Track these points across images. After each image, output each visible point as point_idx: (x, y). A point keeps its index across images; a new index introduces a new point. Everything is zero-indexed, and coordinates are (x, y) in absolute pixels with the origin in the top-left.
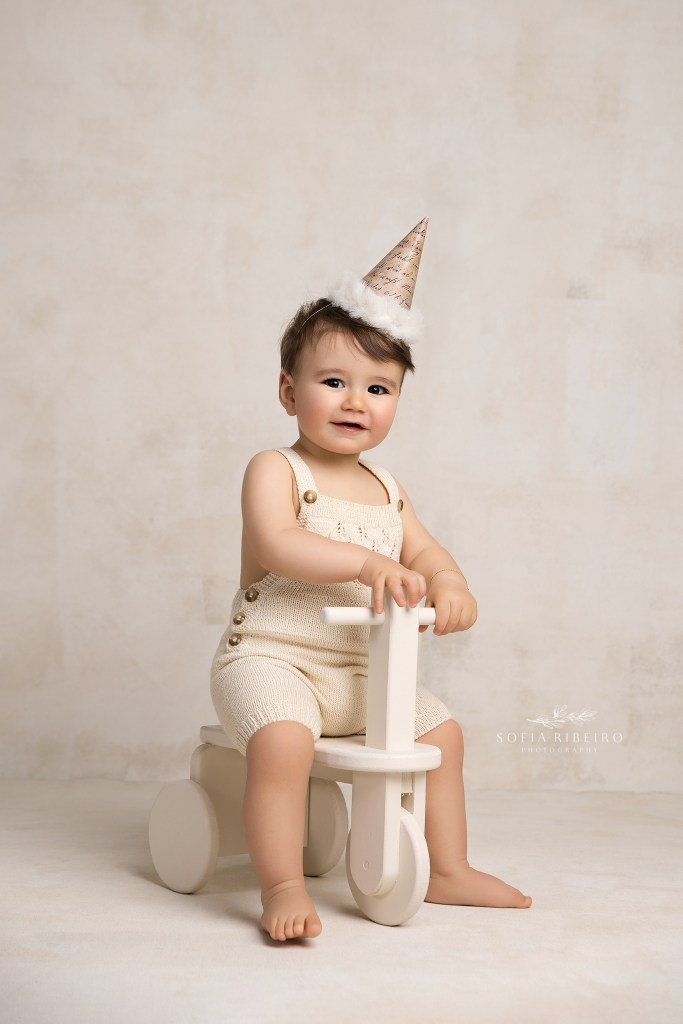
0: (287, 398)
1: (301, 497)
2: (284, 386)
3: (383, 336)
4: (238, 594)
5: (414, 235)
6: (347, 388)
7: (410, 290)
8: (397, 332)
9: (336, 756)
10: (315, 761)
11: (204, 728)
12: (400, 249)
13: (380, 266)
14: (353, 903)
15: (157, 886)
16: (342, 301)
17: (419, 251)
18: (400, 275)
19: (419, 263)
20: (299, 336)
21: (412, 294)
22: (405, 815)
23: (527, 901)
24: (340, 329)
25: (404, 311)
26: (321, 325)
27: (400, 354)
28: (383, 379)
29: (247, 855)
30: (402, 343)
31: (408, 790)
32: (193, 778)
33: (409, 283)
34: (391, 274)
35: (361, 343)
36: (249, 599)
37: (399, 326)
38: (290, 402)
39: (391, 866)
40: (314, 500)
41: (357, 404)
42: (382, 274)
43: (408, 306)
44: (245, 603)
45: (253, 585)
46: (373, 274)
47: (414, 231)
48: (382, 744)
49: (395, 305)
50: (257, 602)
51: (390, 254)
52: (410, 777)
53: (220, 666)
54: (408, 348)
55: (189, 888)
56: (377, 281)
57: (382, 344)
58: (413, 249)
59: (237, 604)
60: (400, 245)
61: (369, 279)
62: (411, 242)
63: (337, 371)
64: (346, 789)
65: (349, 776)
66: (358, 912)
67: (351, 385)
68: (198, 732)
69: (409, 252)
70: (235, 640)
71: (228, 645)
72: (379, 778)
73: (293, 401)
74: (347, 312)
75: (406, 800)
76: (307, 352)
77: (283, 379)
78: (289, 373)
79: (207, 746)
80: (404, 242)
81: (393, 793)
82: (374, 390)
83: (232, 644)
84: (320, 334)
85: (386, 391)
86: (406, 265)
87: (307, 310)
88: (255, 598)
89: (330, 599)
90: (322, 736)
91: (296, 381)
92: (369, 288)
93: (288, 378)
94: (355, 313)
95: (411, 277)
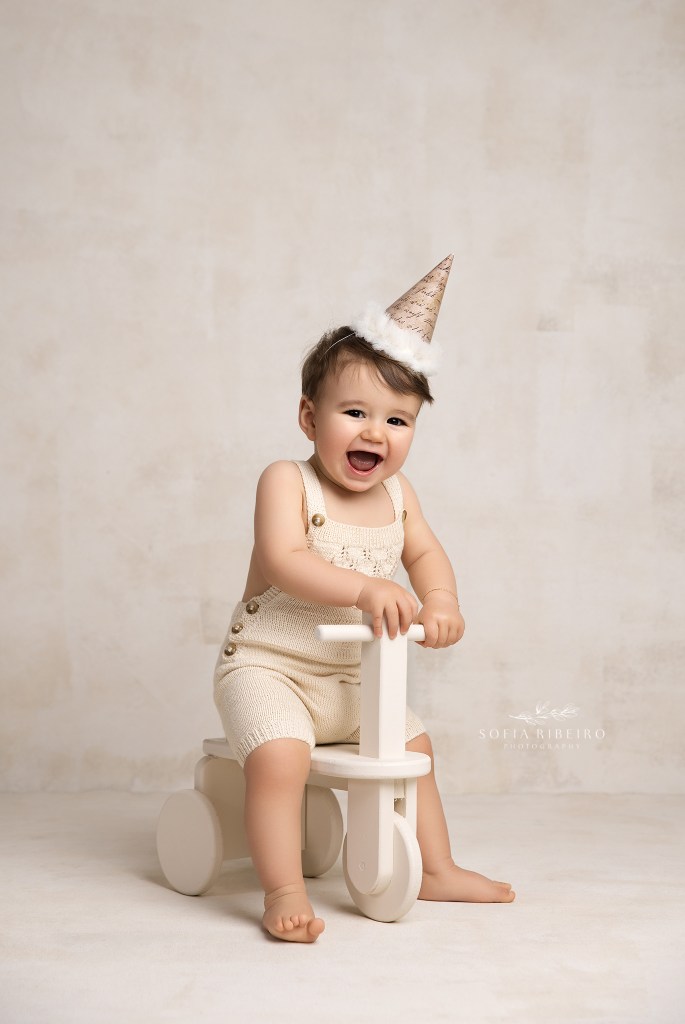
0: (306, 422)
1: (310, 519)
2: (305, 411)
3: (404, 369)
4: (238, 605)
5: (439, 271)
6: (367, 418)
7: (431, 324)
8: (417, 366)
9: (333, 765)
10: (311, 770)
11: (207, 741)
12: (424, 284)
13: (404, 299)
14: (350, 901)
15: (164, 889)
16: (366, 330)
17: (442, 286)
18: (422, 310)
19: (442, 298)
20: (322, 363)
21: (433, 328)
22: (398, 819)
23: (511, 895)
24: (363, 360)
25: (425, 344)
26: (345, 355)
27: (419, 387)
28: (403, 412)
29: (249, 859)
30: (422, 376)
31: (401, 796)
32: (197, 788)
33: (432, 317)
34: (415, 309)
35: (384, 376)
36: (250, 612)
37: (420, 359)
38: (310, 427)
39: (386, 866)
40: (321, 524)
41: (377, 435)
42: (406, 308)
43: (429, 339)
44: (245, 614)
45: (254, 598)
46: (396, 306)
47: (439, 266)
48: (374, 753)
49: (417, 338)
50: (257, 615)
51: (414, 288)
52: (402, 783)
53: (220, 677)
54: (425, 380)
55: (195, 890)
56: (401, 314)
57: (404, 377)
58: (437, 284)
59: (236, 615)
60: (423, 280)
61: (393, 310)
62: (436, 277)
63: (359, 403)
64: (341, 795)
65: (343, 783)
66: (355, 910)
67: (371, 416)
68: (201, 744)
69: (433, 287)
70: (230, 650)
71: (224, 656)
72: (372, 785)
73: (314, 426)
74: (370, 344)
75: (399, 804)
76: (329, 380)
77: (303, 404)
78: (310, 399)
79: (210, 757)
80: (428, 278)
81: (386, 799)
82: (393, 421)
83: (228, 654)
84: (344, 364)
85: (403, 423)
86: (429, 300)
87: (329, 337)
88: (255, 611)
89: (327, 618)
90: (317, 745)
91: (317, 407)
92: (392, 321)
93: (310, 404)
94: (378, 346)
95: (434, 311)
